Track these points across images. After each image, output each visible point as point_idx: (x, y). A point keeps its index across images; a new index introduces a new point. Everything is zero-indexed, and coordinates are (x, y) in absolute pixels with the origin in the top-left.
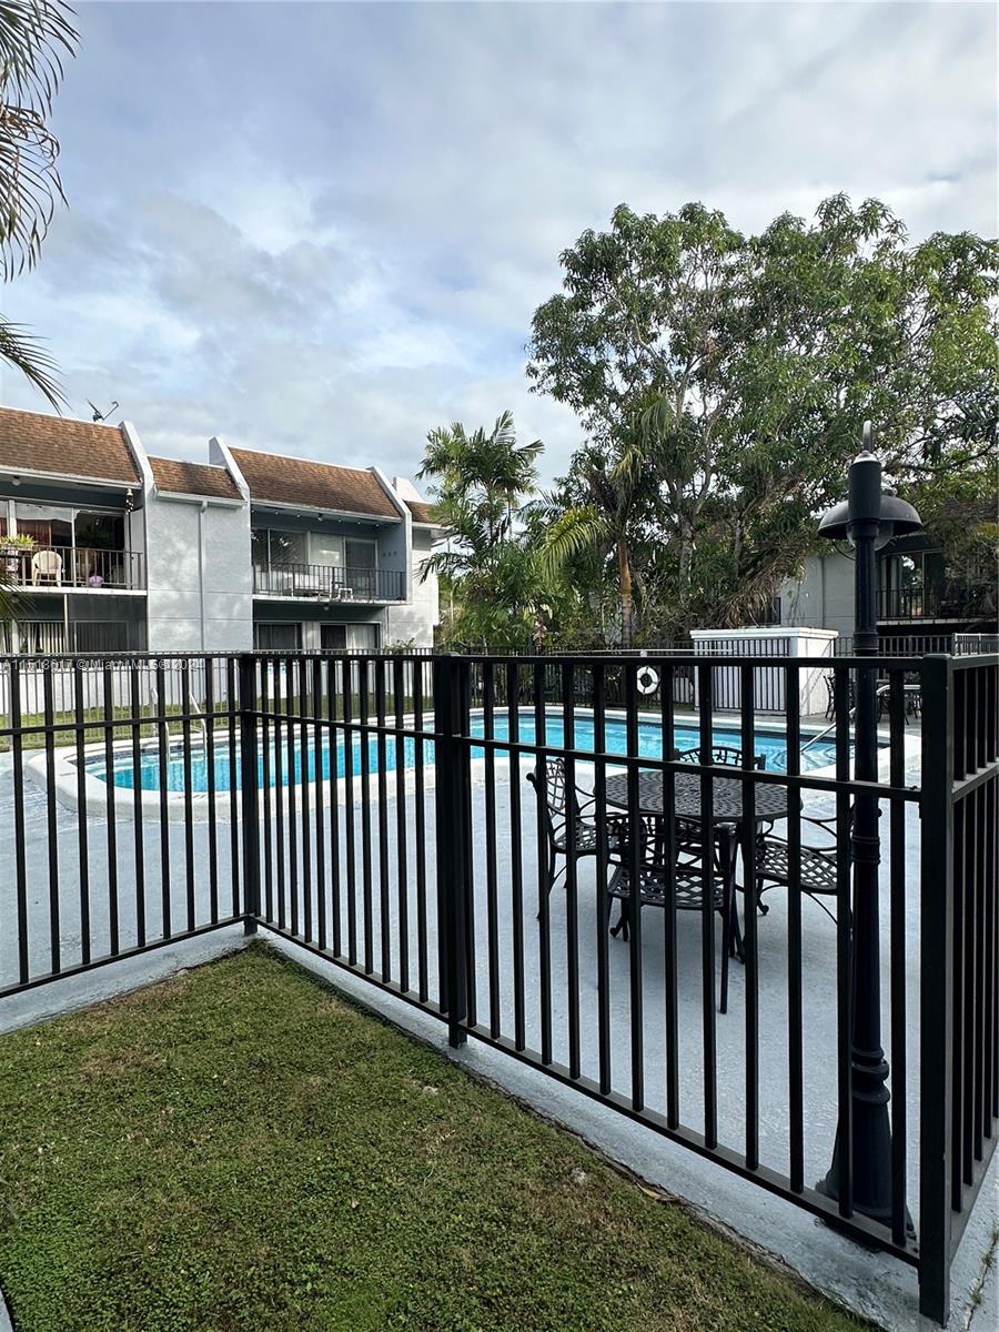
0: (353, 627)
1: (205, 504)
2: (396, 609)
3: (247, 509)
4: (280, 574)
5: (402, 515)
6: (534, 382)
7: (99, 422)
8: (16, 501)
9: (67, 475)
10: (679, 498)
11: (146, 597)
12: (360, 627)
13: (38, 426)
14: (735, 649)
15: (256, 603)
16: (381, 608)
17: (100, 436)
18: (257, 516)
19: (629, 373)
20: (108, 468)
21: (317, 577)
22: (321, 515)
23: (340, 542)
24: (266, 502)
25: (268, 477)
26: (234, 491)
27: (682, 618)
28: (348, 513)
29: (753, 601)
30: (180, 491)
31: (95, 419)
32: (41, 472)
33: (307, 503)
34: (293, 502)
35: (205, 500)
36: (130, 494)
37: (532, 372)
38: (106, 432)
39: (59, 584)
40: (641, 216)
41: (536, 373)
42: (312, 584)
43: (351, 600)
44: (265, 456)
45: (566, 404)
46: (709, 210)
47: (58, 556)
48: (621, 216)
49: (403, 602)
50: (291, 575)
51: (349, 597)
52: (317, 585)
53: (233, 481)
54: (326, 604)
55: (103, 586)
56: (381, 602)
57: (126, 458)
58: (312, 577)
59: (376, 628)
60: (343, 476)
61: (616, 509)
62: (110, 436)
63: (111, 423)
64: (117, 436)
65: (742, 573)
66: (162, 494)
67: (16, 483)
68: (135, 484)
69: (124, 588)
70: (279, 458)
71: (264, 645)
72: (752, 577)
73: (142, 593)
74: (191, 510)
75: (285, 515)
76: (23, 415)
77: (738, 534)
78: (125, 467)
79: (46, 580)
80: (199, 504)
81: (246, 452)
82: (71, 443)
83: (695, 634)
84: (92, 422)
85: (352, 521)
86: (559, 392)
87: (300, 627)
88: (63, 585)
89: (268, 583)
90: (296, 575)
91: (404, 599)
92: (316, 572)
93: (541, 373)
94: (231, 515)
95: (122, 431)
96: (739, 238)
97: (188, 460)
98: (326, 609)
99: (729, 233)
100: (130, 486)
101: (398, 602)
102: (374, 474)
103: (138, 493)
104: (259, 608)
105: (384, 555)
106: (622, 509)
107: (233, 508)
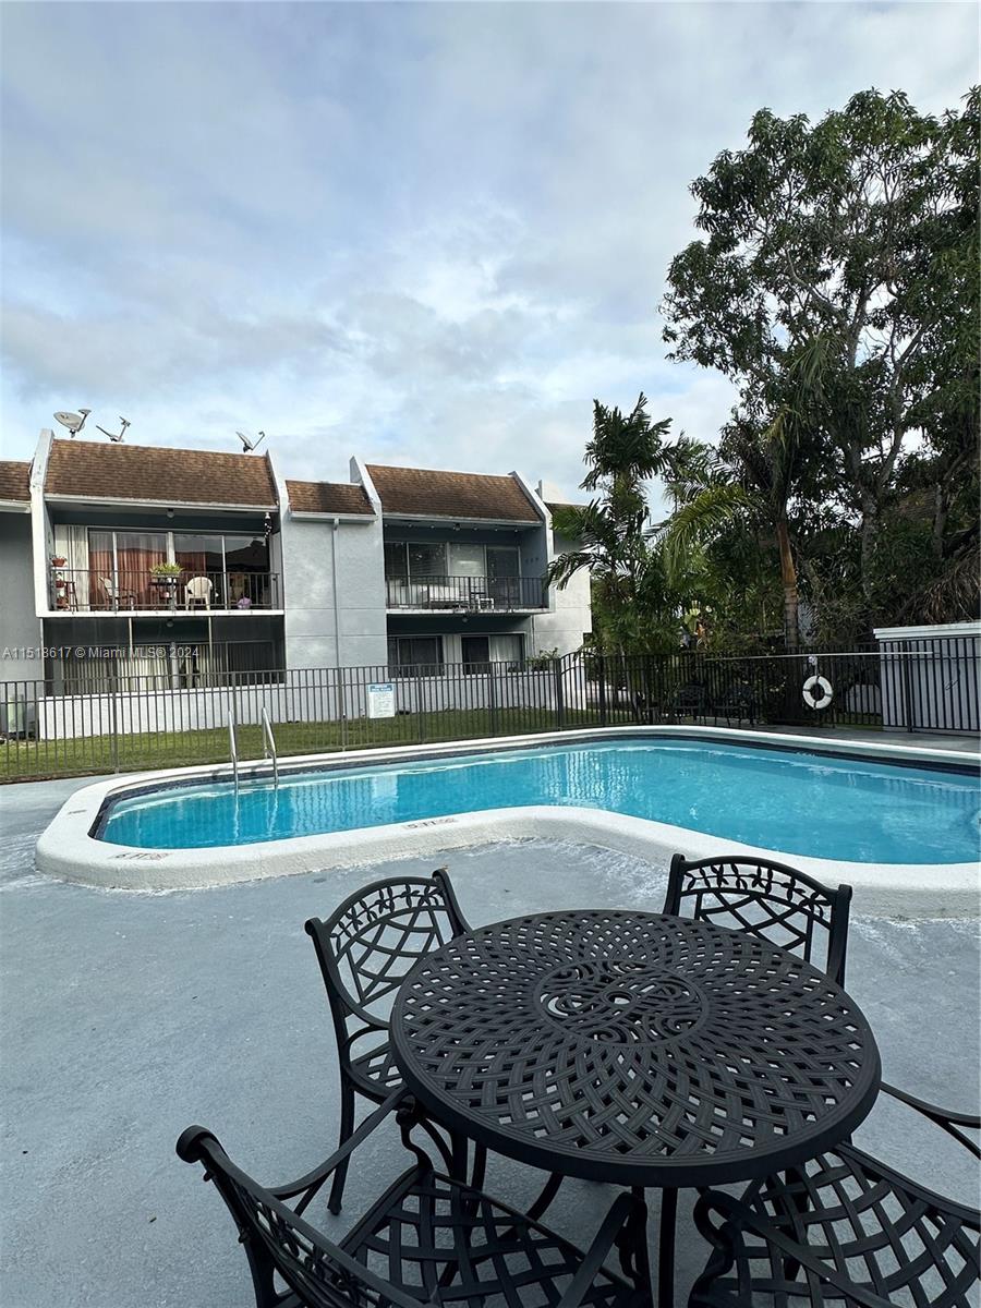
0: (497, 638)
1: (337, 521)
2: (542, 618)
3: (379, 524)
4: (420, 587)
5: (542, 518)
6: (673, 346)
7: (249, 453)
8: (174, 532)
9: (210, 504)
10: (856, 467)
11: (283, 616)
12: (504, 638)
13: (192, 461)
14: (937, 650)
15: (390, 618)
16: (526, 616)
17: (246, 465)
18: (389, 530)
19: (795, 324)
20: (248, 494)
21: (457, 589)
22: (458, 524)
23: (482, 551)
24: (398, 515)
25: (401, 489)
26: (367, 507)
27: (864, 614)
28: (484, 520)
29: (962, 588)
30: (314, 511)
31: (245, 450)
32: (188, 503)
33: (441, 513)
34: (427, 513)
35: (336, 517)
36: (268, 517)
37: (669, 335)
38: (251, 461)
39: (208, 607)
40: (786, 118)
41: (674, 337)
42: (452, 596)
43: (492, 610)
44: (402, 469)
45: (712, 369)
46: (885, 95)
47: (210, 582)
48: (762, 125)
49: (545, 610)
50: (425, 589)
51: (490, 607)
52: (457, 597)
53: (367, 497)
54: (464, 616)
55: (252, 608)
56: (526, 611)
57: (266, 483)
58: (452, 589)
59: (521, 638)
60: (479, 483)
61: (771, 486)
62: (255, 465)
63: (258, 452)
64: (261, 464)
65: (948, 553)
66: (296, 514)
67: (171, 515)
68: (272, 507)
69: (270, 608)
70: (417, 470)
71: (405, 660)
72: (962, 556)
73: (280, 612)
74: (324, 528)
75: (420, 528)
76: (180, 451)
77: (939, 503)
78: (265, 492)
79: (199, 604)
80: (331, 522)
81: (384, 468)
82: (219, 474)
83: (879, 633)
84: (242, 453)
85: (489, 528)
86: (704, 357)
87: (440, 639)
88: (212, 608)
89: (407, 597)
90: (431, 588)
91: (547, 607)
92: (457, 583)
93: (681, 336)
94: (363, 530)
95: (266, 459)
96: (931, 124)
97: (325, 480)
98: (465, 620)
99: (917, 121)
100: (267, 509)
101: (539, 610)
102: (515, 479)
103: (275, 516)
104: (394, 623)
105: (527, 561)
106: (779, 486)
107: (365, 524)
